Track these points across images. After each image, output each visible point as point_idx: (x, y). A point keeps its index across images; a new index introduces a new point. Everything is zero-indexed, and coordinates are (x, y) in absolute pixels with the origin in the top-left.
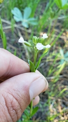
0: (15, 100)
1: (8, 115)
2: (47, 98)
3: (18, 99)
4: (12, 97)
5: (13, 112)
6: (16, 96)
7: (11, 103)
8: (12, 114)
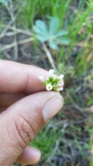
0: (26, 123)
1: (19, 137)
2: (88, 137)
3: (29, 121)
4: (23, 119)
5: (24, 135)
6: (28, 118)
7: (22, 126)
8: (23, 137)
